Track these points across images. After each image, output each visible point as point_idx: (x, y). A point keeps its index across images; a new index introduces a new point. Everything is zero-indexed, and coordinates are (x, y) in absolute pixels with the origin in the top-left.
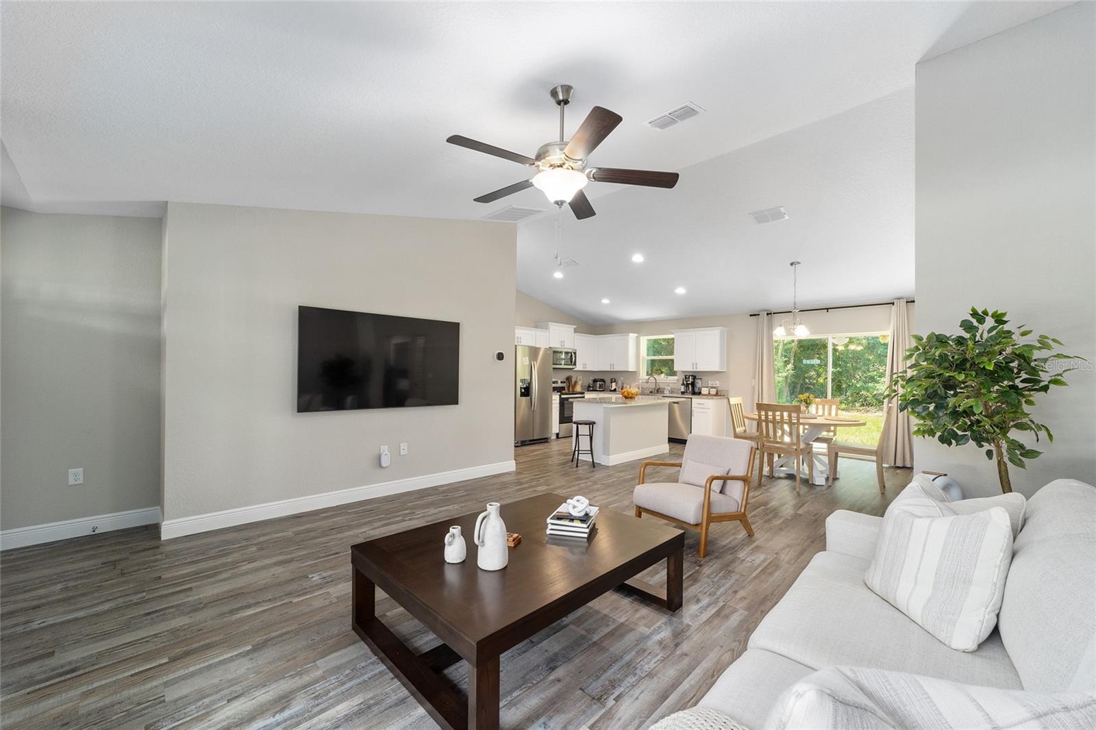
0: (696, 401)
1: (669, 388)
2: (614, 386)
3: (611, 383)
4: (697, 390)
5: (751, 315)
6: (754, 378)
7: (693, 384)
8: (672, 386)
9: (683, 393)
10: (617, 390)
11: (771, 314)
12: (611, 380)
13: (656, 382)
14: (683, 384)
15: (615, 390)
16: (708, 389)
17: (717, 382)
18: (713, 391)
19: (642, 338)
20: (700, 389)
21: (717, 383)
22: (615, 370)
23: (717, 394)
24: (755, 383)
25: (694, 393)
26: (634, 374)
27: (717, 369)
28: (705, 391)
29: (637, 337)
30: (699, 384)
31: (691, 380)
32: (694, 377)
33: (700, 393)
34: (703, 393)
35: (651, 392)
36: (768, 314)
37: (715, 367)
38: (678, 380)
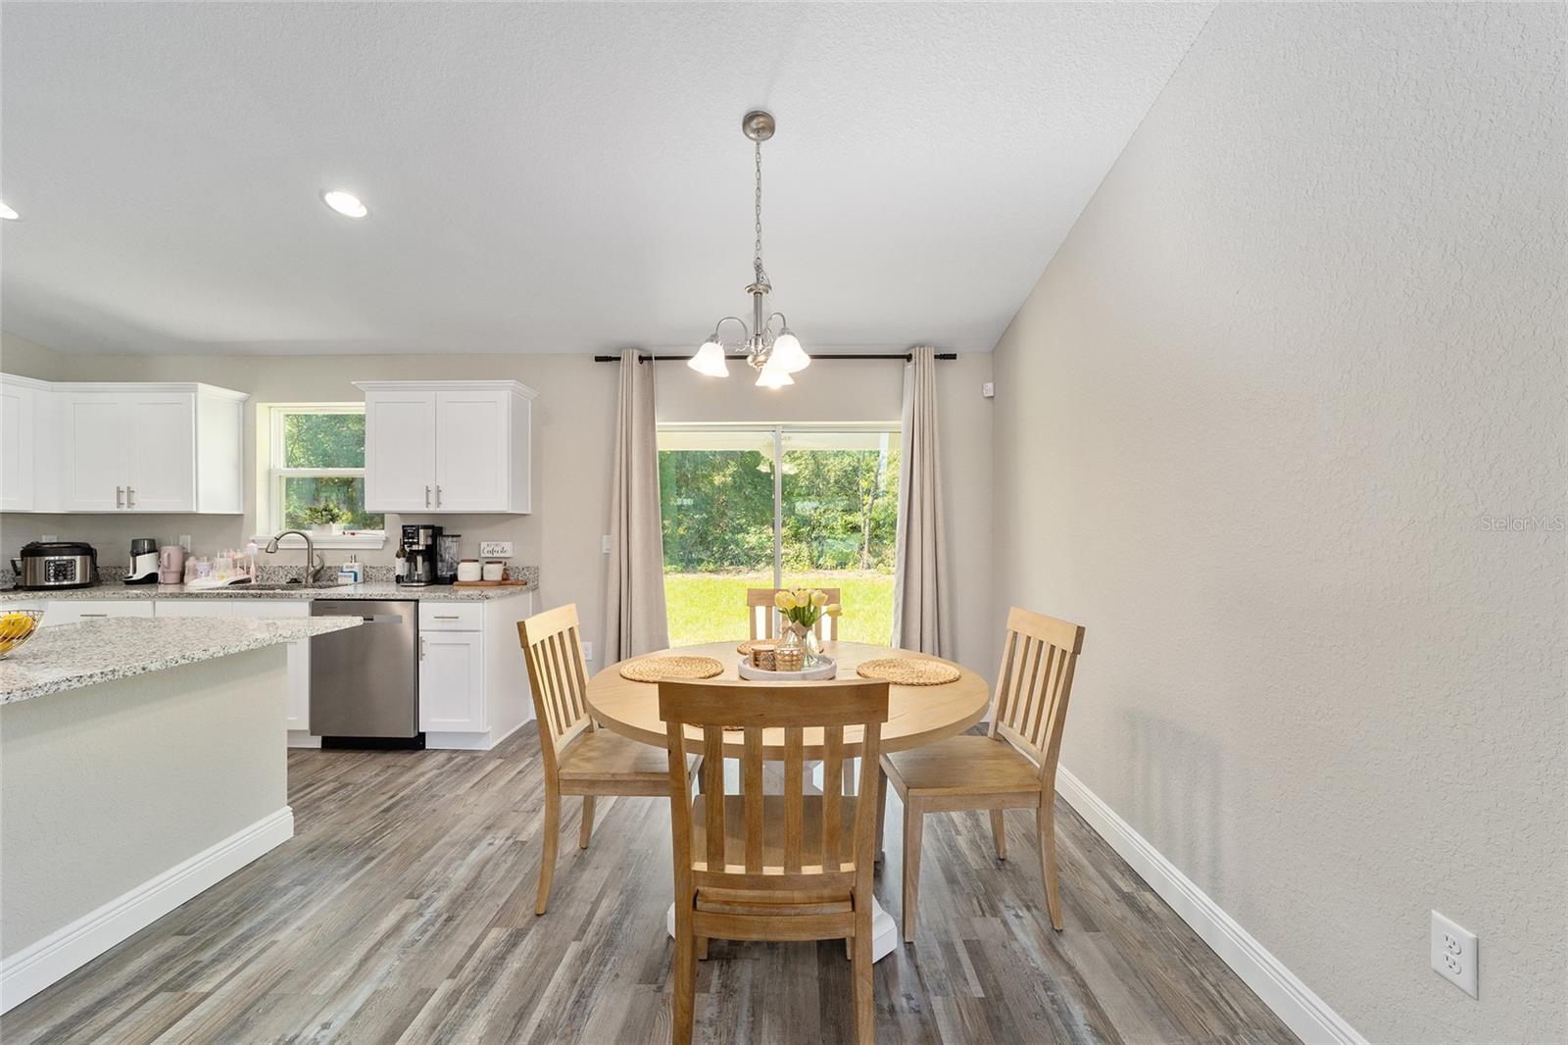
0: (435, 607)
1: (357, 567)
2: (145, 565)
3: (135, 554)
4: (443, 571)
5: (598, 359)
6: (608, 533)
7: (431, 554)
8: (367, 559)
9: (399, 579)
10: (160, 578)
11: (649, 358)
12: (135, 543)
13: (310, 550)
14: (401, 553)
15: (151, 579)
16: (476, 566)
17: (508, 546)
18: (494, 573)
19: (261, 409)
20: (453, 567)
21: (507, 548)
22: (136, 509)
23: (505, 580)
24: (610, 543)
25: (434, 579)
26: (228, 525)
27: (500, 504)
28: (467, 572)
29: (244, 402)
30: (449, 548)
31: (423, 541)
32: (436, 532)
33: (453, 579)
34: (461, 577)
35: (295, 581)
36: (641, 359)
37: (498, 501)
38: (387, 541)
